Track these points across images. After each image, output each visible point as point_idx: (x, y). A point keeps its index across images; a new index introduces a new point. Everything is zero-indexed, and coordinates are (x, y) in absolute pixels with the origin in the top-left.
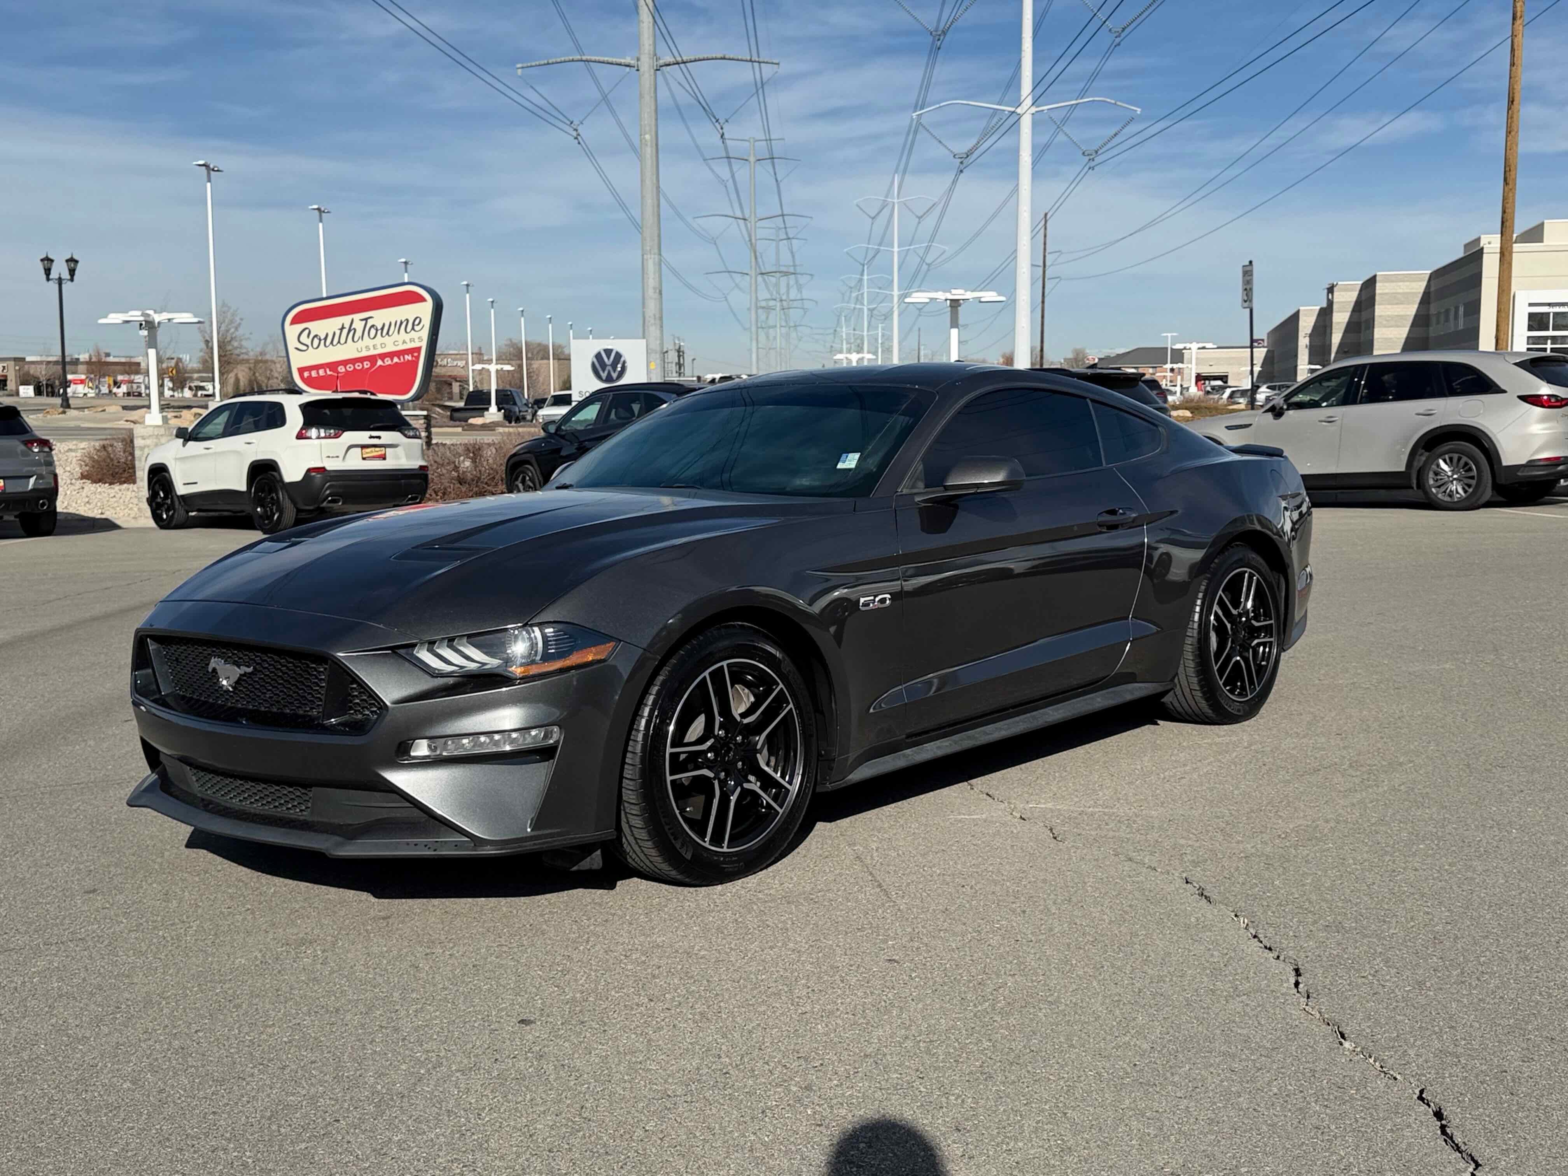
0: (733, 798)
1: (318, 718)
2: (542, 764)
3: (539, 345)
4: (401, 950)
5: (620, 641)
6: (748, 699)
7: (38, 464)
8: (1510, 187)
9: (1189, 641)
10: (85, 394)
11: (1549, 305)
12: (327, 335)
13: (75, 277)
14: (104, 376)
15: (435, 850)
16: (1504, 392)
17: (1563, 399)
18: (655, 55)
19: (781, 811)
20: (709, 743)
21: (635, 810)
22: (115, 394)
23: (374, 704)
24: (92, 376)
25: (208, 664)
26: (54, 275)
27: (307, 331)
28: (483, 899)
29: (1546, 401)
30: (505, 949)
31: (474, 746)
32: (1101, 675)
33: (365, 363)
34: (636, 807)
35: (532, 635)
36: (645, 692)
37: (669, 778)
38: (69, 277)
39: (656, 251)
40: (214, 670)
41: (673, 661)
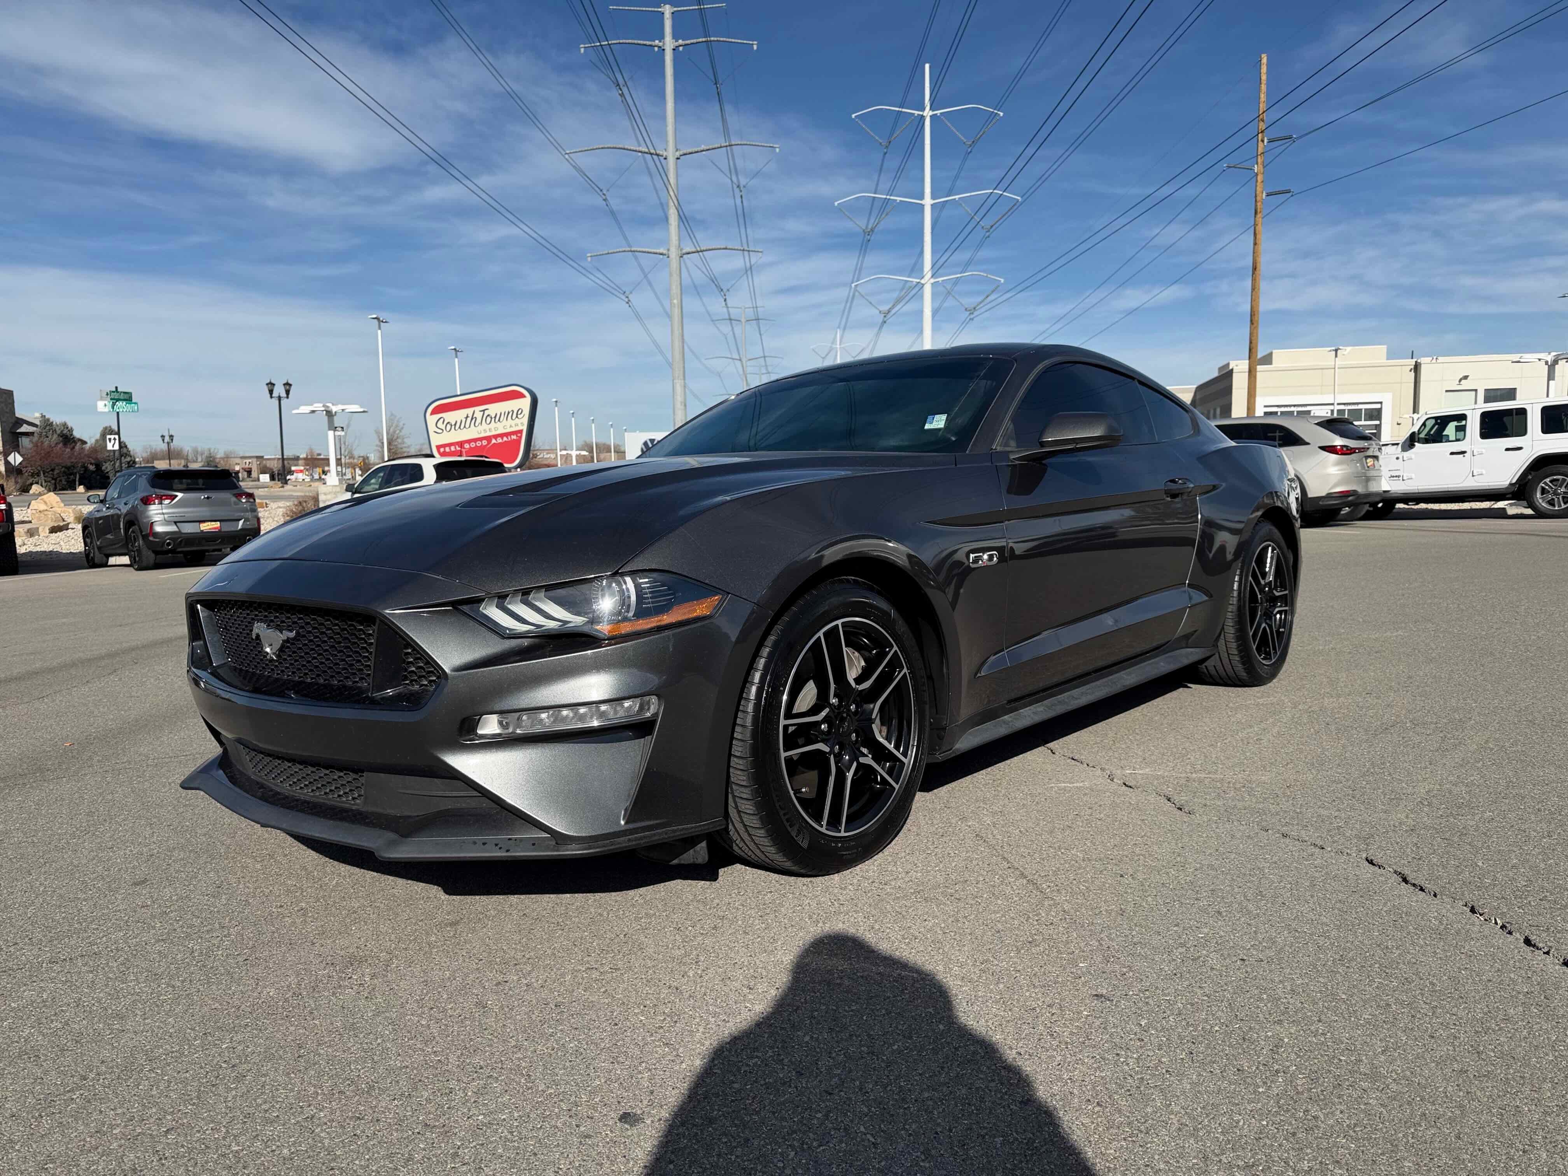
0: (850, 775)
1: (368, 690)
2: (637, 741)
3: (604, 444)
4: (467, 975)
5: (729, 593)
6: (859, 663)
7: (246, 510)
8: (1255, 325)
9: (1230, 608)
10: (303, 480)
11: (1278, 406)
12: (456, 422)
13: (290, 396)
14: (316, 467)
15: (508, 851)
16: (1308, 444)
17: (1352, 449)
18: (679, 246)
19: (897, 787)
20: (824, 714)
21: (746, 793)
22: (323, 479)
23: (432, 672)
24: (308, 467)
25: (251, 631)
26: (275, 394)
27: (442, 420)
28: (568, 895)
29: (1340, 450)
30: (595, 975)
31: (554, 721)
32: (1166, 640)
33: (483, 442)
34: (747, 790)
35: (624, 587)
36: (756, 655)
37: (783, 755)
38: (285, 396)
39: (682, 377)
40: (258, 636)
41: (786, 618)
